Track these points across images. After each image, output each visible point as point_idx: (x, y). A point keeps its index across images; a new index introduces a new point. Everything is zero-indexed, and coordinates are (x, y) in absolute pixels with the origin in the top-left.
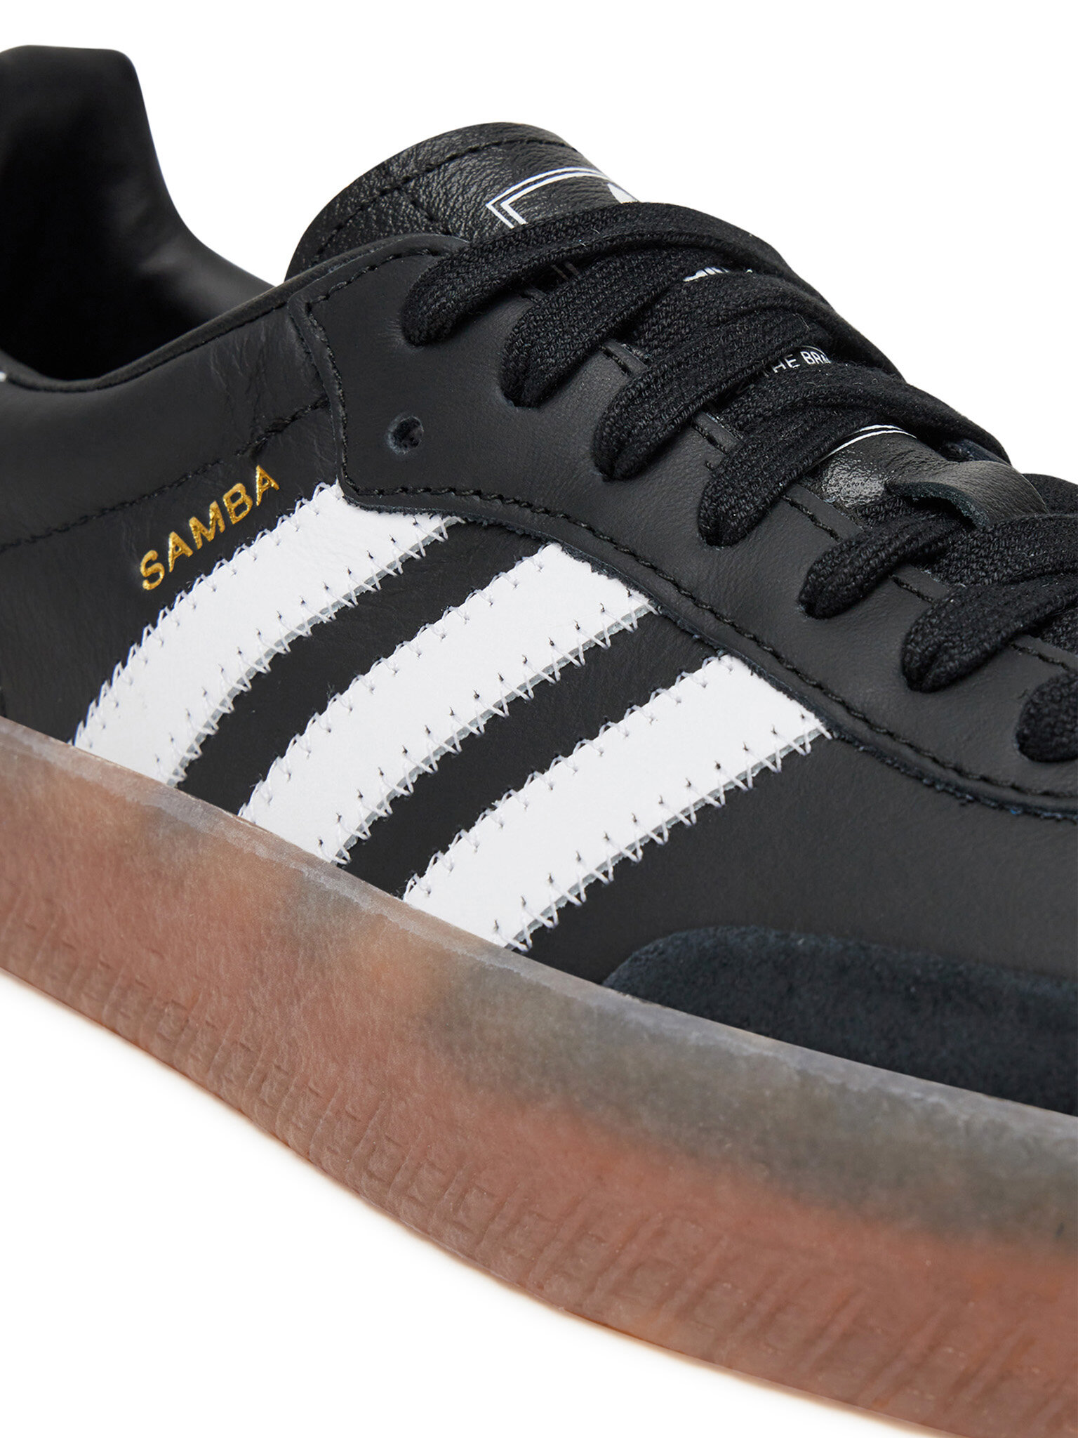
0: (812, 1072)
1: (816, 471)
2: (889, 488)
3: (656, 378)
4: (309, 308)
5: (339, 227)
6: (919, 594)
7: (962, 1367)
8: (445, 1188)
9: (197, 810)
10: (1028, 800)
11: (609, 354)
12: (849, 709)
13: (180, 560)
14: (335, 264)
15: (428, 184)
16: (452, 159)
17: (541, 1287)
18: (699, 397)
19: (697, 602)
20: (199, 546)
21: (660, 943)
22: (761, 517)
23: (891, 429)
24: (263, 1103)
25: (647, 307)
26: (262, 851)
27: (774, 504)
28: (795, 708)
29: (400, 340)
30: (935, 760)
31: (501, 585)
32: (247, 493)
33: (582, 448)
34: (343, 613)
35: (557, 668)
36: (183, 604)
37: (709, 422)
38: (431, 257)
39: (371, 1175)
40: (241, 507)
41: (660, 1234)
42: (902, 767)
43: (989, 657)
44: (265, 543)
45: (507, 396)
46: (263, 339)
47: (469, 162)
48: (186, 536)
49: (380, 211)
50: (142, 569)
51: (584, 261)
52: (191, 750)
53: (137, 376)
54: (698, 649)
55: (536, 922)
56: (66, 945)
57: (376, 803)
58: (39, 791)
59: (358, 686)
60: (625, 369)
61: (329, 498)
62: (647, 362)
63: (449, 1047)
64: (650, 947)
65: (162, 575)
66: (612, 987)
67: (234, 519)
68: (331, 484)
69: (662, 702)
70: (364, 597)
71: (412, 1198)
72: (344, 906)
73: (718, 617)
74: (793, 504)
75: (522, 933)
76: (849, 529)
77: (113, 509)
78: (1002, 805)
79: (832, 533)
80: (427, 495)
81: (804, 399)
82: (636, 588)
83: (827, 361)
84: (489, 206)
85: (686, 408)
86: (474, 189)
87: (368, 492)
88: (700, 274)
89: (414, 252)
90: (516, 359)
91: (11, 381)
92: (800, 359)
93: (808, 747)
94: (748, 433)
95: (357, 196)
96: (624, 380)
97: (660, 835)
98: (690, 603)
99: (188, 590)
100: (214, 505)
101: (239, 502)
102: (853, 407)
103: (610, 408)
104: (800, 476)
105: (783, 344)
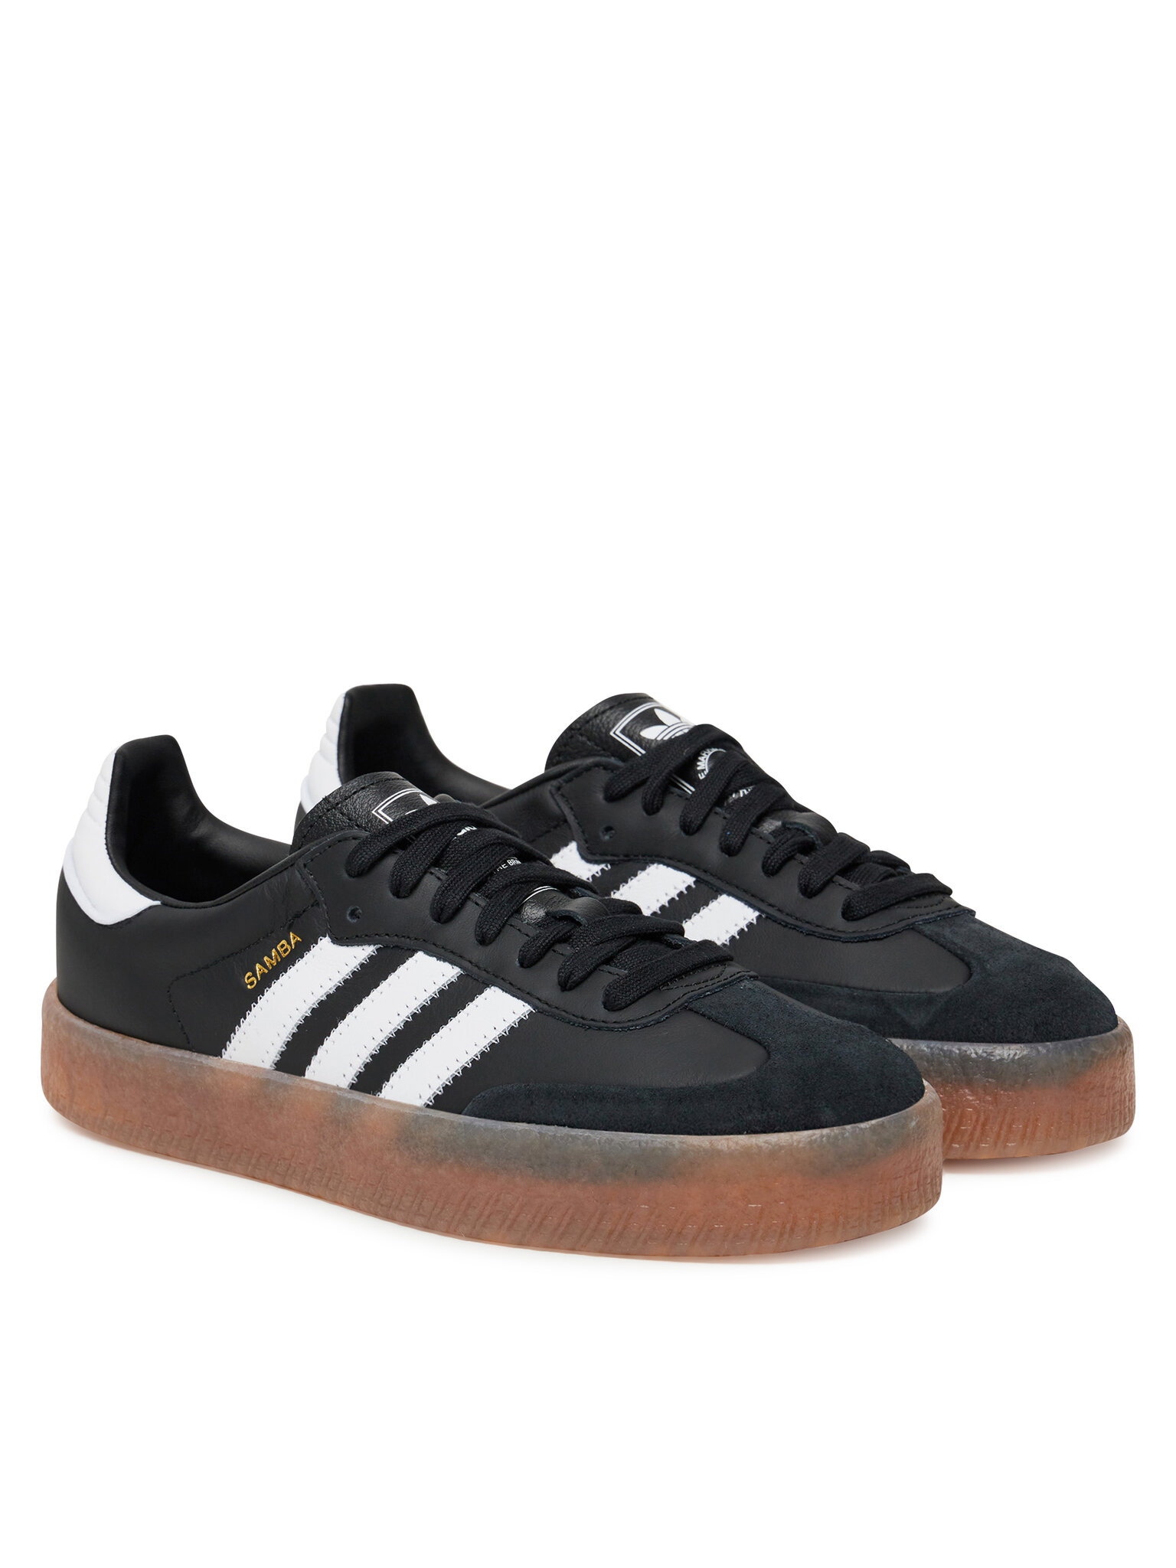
0: (543, 1132)
1: (518, 911)
2: (547, 914)
3: (452, 881)
4: (305, 866)
5: (311, 826)
6: (562, 954)
7: (610, 1228)
8: (413, 1202)
9: (285, 1078)
10: (609, 1025)
11: (432, 873)
12: (540, 1000)
13: (263, 975)
14: (314, 846)
15: (346, 805)
16: (355, 793)
17: (455, 1231)
18: (470, 887)
19: (479, 968)
20: (271, 968)
21: (483, 1094)
22: (500, 931)
23: (547, 888)
24: (331, 1190)
25: (444, 850)
26: (318, 1088)
27: (504, 926)
28: (521, 1003)
29: (346, 876)
30: (574, 1015)
31: (401, 970)
32: (288, 944)
33: (426, 912)
34: (338, 988)
35: (428, 1000)
36: (269, 994)
37: (475, 896)
38: (353, 841)
39: (382, 1205)
40: (286, 950)
41: (497, 1201)
42: (562, 1019)
43: (590, 974)
44: (300, 964)
45: (394, 895)
46: (287, 880)
47: (361, 794)
48: (264, 964)
49: (328, 818)
50: (246, 980)
51: (417, 834)
52: (282, 1047)
53: (232, 899)
54: (482, 985)
55: (435, 1093)
56: (227, 1145)
57: (365, 1057)
58: (209, 1080)
59: (350, 1017)
60: (439, 878)
61: (325, 942)
62: (447, 874)
63: (408, 1148)
64: (479, 1096)
65: (255, 982)
66: (466, 1114)
67: (284, 955)
68: (325, 937)
69: (471, 1007)
70: (346, 981)
71: (401, 1210)
72: (357, 1103)
73: (488, 972)
74: (511, 925)
75: (430, 1098)
76: (533, 933)
77: (228, 957)
78: (600, 1029)
79: (527, 935)
80: (367, 938)
81: (511, 882)
82: (455, 965)
83: (518, 862)
84: (373, 812)
85: (465, 892)
86: (366, 805)
87: (342, 939)
88: (463, 832)
89: (346, 839)
90: (396, 880)
91: (164, 904)
92: (507, 864)
93: (527, 1017)
94: (490, 898)
95: (317, 812)
96: (439, 883)
97: (477, 1057)
98: (476, 968)
99: (270, 987)
100: (274, 950)
101: (285, 948)
102: (530, 882)
103: (435, 896)
104: (512, 914)
105: (501, 859)
